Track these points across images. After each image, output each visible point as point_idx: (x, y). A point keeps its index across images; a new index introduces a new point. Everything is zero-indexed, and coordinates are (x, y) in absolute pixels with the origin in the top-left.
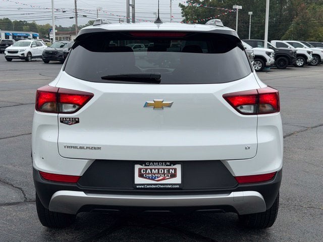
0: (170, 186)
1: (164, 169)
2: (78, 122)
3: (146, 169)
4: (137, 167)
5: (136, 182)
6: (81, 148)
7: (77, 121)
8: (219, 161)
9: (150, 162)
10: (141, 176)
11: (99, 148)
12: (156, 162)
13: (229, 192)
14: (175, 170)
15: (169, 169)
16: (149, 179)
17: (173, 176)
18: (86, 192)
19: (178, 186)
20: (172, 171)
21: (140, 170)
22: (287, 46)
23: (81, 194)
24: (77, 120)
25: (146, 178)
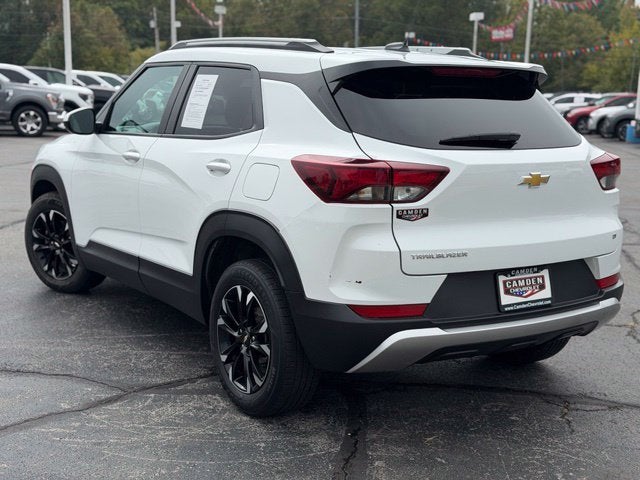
0: (541, 303)
1: (531, 278)
2: (426, 215)
3: (512, 281)
4: (501, 279)
5: (503, 303)
6: (439, 256)
7: (424, 213)
8: (582, 260)
9: (515, 269)
10: (507, 292)
11: (465, 255)
12: (522, 268)
13: (597, 301)
14: (543, 277)
15: (536, 277)
16: (517, 295)
17: (542, 287)
18: (443, 327)
19: (549, 302)
20: (540, 280)
21: (505, 282)
22: (99, 84)
23: (436, 332)
24: (425, 211)
25: (512, 294)
